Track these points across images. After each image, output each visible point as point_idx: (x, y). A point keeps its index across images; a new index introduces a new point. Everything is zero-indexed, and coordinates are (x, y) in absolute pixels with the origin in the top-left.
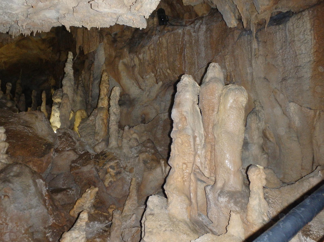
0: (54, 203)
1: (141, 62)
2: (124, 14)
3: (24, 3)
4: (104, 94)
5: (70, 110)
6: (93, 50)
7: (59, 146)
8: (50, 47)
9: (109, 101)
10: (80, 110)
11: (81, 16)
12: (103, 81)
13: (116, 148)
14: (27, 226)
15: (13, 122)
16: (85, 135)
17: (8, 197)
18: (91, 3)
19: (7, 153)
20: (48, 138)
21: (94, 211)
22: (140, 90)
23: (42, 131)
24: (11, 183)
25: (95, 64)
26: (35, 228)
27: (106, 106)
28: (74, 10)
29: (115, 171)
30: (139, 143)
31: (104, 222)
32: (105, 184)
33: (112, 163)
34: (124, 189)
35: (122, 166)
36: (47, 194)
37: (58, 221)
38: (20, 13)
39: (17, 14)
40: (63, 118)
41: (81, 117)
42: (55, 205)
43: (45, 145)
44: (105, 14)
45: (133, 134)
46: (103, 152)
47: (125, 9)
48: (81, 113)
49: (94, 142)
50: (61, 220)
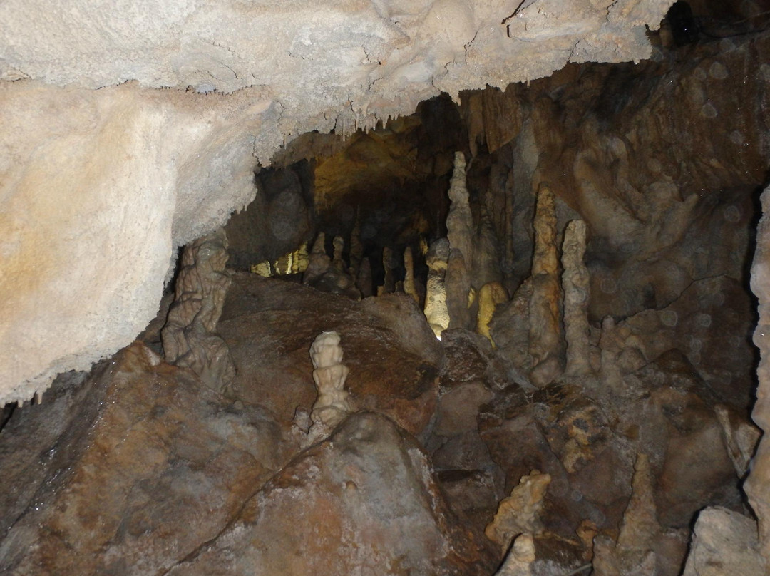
0: (449, 507)
1: (634, 151)
2: (590, 34)
3: (363, 59)
4: (545, 242)
5: (467, 285)
6: (509, 140)
7: (449, 371)
8: (411, 149)
9: (561, 257)
10: (488, 283)
11: (484, 62)
12: (540, 210)
13: (586, 375)
14: (395, 554)
15: (351, 320)
16: (506, 345)
17: (355, 486)
18: (508, 23)
19: (346, 388)
20: (423, 353)
21: (543, 533)
22: (634, 224)
23: (411, 336)
24: (358, 455)
25: (515, 171)
26: (413, 562)
27: (554, 271)
28: (468, 51)
29: (589, 434)
30: (644, 359)
31: (570, 563)
32: (565, 466)
33: (579, 414)
34: (617, 481)
35: (605, 421)
36: (432, 482)
37: (461, 550)
38: (355, 85)
39: (350, 88)
40: (454, 305)
41: (493, 300)
42: (451, 511)
43: (420, 369)
44: (540, 46)
45: (628, 337)
46: (555, 384)
47: (595, 20)
48: (492, 291)
49: (528, 361)
50: (467, 548)
